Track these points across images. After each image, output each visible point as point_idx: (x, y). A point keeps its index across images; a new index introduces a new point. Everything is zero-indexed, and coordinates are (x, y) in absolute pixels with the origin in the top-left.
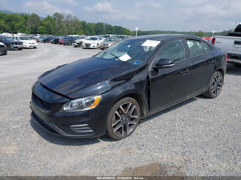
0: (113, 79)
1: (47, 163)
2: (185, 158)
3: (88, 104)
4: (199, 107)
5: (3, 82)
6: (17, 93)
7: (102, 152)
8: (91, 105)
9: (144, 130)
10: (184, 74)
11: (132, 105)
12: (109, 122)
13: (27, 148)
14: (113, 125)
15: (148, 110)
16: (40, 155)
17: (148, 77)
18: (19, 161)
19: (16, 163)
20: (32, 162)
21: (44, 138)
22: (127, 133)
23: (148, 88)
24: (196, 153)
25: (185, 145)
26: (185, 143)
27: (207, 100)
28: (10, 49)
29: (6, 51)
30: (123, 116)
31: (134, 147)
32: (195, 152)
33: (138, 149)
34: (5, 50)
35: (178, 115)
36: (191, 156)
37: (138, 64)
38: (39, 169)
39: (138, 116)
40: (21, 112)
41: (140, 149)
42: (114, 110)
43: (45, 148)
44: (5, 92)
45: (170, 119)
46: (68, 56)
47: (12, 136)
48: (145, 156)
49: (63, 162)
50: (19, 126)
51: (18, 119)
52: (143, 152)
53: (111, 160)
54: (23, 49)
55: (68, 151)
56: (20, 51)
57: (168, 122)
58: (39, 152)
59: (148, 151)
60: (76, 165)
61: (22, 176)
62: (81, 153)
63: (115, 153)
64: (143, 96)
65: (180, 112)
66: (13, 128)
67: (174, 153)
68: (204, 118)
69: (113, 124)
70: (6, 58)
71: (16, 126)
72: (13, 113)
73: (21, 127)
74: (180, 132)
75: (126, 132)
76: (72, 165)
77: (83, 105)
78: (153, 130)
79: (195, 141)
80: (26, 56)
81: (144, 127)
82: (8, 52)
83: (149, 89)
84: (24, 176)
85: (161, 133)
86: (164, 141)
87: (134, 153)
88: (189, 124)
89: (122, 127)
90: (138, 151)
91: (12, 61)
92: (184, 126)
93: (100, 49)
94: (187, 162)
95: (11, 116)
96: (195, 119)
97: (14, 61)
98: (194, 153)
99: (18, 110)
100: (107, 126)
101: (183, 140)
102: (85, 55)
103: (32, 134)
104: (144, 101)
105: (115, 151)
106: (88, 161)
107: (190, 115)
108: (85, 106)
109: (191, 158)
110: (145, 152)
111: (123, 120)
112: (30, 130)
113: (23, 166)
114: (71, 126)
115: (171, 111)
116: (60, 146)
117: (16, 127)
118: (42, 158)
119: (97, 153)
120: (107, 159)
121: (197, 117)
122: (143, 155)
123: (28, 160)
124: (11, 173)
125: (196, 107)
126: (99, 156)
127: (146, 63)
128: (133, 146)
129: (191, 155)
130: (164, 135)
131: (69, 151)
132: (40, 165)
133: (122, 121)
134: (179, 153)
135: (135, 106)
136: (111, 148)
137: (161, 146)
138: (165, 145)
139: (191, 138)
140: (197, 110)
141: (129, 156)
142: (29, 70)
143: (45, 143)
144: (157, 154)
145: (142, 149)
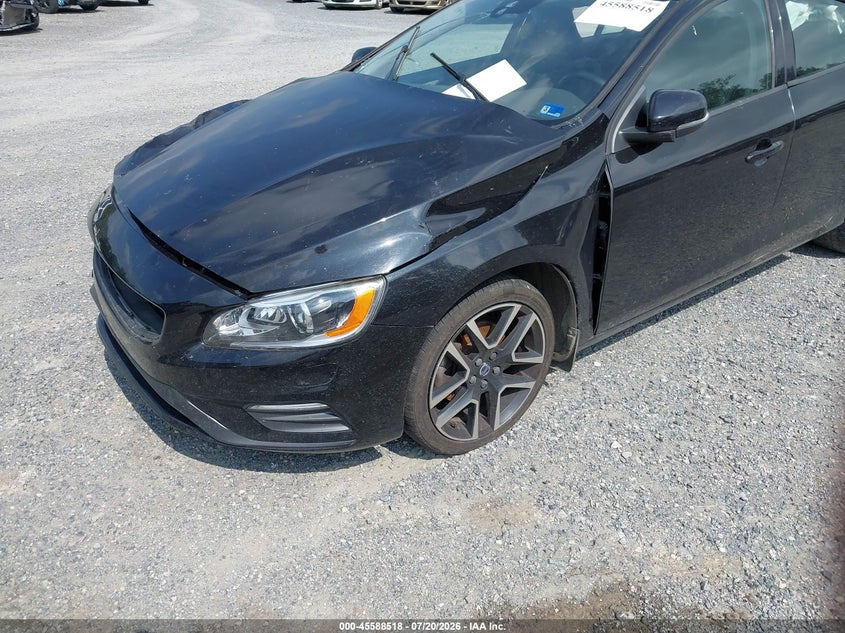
0: (439, 202)
1: (158, 557)
2: (747, 565)
3: (324, 320)
4: (794, 295)
5: (16, 152)
6: (65, 205)
7: (388, 512)
8: (340, 325)
9: (566, 408)
10: (758, 164)
11: (520, 314)
12: (416, 391)
13: (82, 471)
14: (434, 402)
15: (590, 326)
16: (132, 511)
17: (603, 182)
18: (45, 539)
19: (34, 550)
20: (97, 545)
21: (153, 427)
22: (493, 426)
23: (599, 231)
24: (798, 544)
25: (743, 495)
26: (744, 486)
27: (831, 261)
28: (52, 7)
29: (34, 15)
30: (479, 361)
31: (525, 495)
32: (792, 538)
33: (540, 502)
34: (30, 11)
35: (707, 334)
36: (773, 556)
37: (557, 115)
38: (122, 589)
39: (542, 357)
40: (73, 292)
41: (550, 507)
42: (442, 339)
43: (152, 478)
44: (21, 199)
45: (676, 354)
46: (266, 40)
47: (28, 407)
48: (572, 542)
49: (224, 557)
50: (57, 363)
51: (58, 329)
52: (561, 520)
53: (421, 559)
54: (99, 8)
55: (245, 499)
56: (90, 15)
57: (668, 370)
58: (129, 497)
59: (583, 519)
60: (275, 576)
61: (52, 617)
62: (300, 514)
63: (441, 519)
64: (572, 274)
65: (714, 318)
66: (37, 369)
67: (699, 534)
68: (821, 353)
69: (435, 395)
70: (35, 45)
71: (49, 358)
72: (40, 298)
73: (65, 369)
74: (721, 422)
75: (488, 421)
76: (260, 576)
77: (301, 321)
78: (604, 407)
79: (791, 477)
80: (111, 39)
81: (566, 391)
82: (44, 19)
83: (604, 235)
84: (61, 618)
85: (637, 427)
86: (654, 469)
87: (523, 524)
88: (759, 385)
89: (472, 406)
90: (538, 515)
91: (55, 59)
92: (735, 396)
93: (389, 9)
94: (758, 590)
95: (31, 312)
96: (783, 356)
97: (65, 58)
98: (787, 543)
99: (63, 283)
100: (409, 408)
101: (736, 469)
102: (332, 35)
103: (109, 405)
104: (578, 291)
105: (440, 506)
106: (325, 556)
107: (757, 338)
108: (310, 328)
109: (777, 568)
110: (572, 522)
111: (477, 375)
112: (102, 383)
113: (58, 564)
114: (254, 407)
115: (679, 315)
116: (215, 469)
117: (47, 366)
118: (137, 528)
119: (364, 513)
120: (406, 549)
121: (791, 347)
122: (562, 538)
123: (81, 534)
124: (7, 601)
125: (781, 295)
126: (374, 531)
127: (598, 113)
128: (516, 487)
129: (773, 553)
130: (649, 436)
131: (250, 498)
132: (128, 564)
133: (474, 378)
134: (721, 536)
135: (534, 317)
136: (426, 495)
137: (640, 493)
138: (657, 488)
139: (771, 458)
140: (787, 315)
141: (499, 542)
142: (117, 99)
143: (156, 452)
144: (621, 535)
145: (556, 505)
